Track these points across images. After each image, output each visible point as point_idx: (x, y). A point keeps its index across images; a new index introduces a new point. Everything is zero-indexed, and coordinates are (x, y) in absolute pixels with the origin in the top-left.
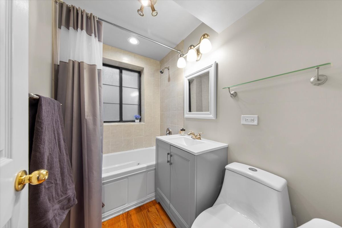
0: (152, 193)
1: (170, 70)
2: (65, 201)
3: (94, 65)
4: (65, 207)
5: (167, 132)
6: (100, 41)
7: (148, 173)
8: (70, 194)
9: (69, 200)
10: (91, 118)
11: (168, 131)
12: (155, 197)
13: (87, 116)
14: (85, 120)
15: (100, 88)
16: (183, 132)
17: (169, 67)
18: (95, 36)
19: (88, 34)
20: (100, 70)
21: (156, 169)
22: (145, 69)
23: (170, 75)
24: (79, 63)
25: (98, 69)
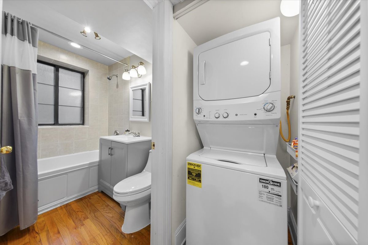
0: (95, 186)
1: (118, 77)
2: (2, 184)
3: (29, 70)
4: (3, 189)
5: (114, 134)
6: (35, 47)
7: (91, 168)
8: (7, 180)
9: (6, 184)
10: (26, 119)
11: (116, 133)
12: (98, 189)
13: (21, 117)
14: (18, 120)
15: (35, 92)
16: (128, 132)
17: (117, 75)
18: (29, 42)
19: (20, 40)
20: (35, 74)
21: (100, 165)
22: (89, 71)
23: (118, 82)
24: (9, 68)
25: (33, 74)
